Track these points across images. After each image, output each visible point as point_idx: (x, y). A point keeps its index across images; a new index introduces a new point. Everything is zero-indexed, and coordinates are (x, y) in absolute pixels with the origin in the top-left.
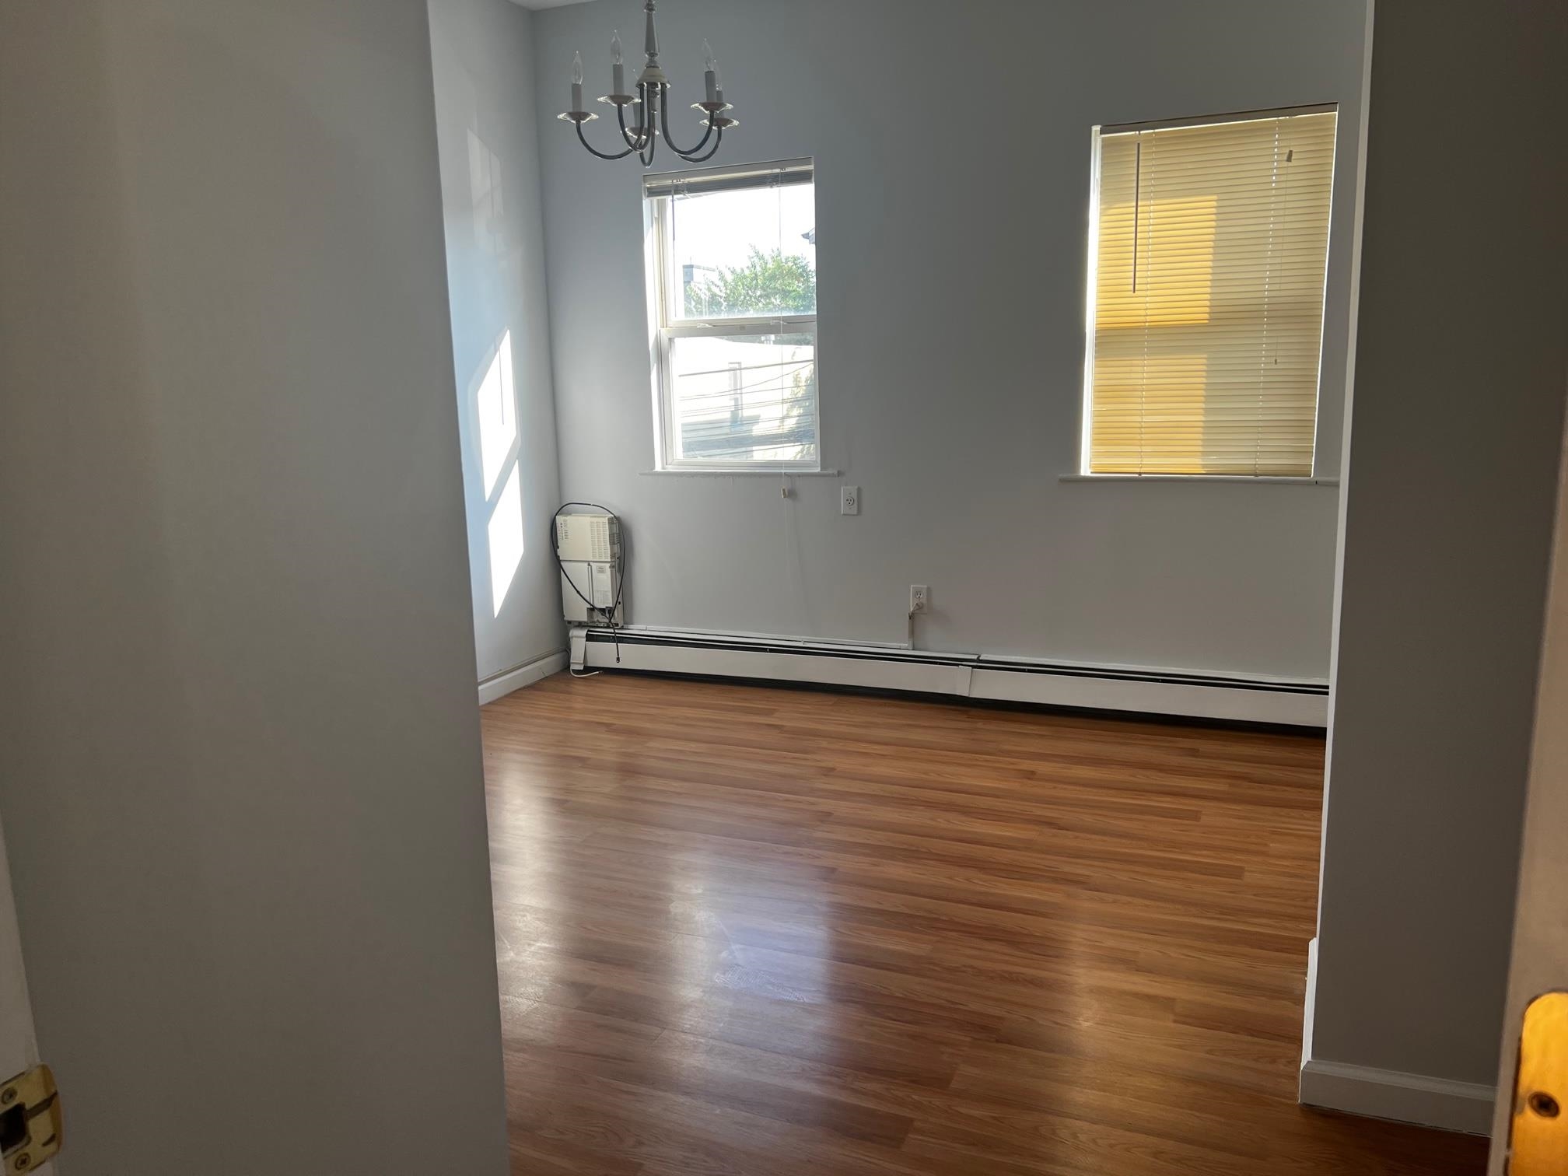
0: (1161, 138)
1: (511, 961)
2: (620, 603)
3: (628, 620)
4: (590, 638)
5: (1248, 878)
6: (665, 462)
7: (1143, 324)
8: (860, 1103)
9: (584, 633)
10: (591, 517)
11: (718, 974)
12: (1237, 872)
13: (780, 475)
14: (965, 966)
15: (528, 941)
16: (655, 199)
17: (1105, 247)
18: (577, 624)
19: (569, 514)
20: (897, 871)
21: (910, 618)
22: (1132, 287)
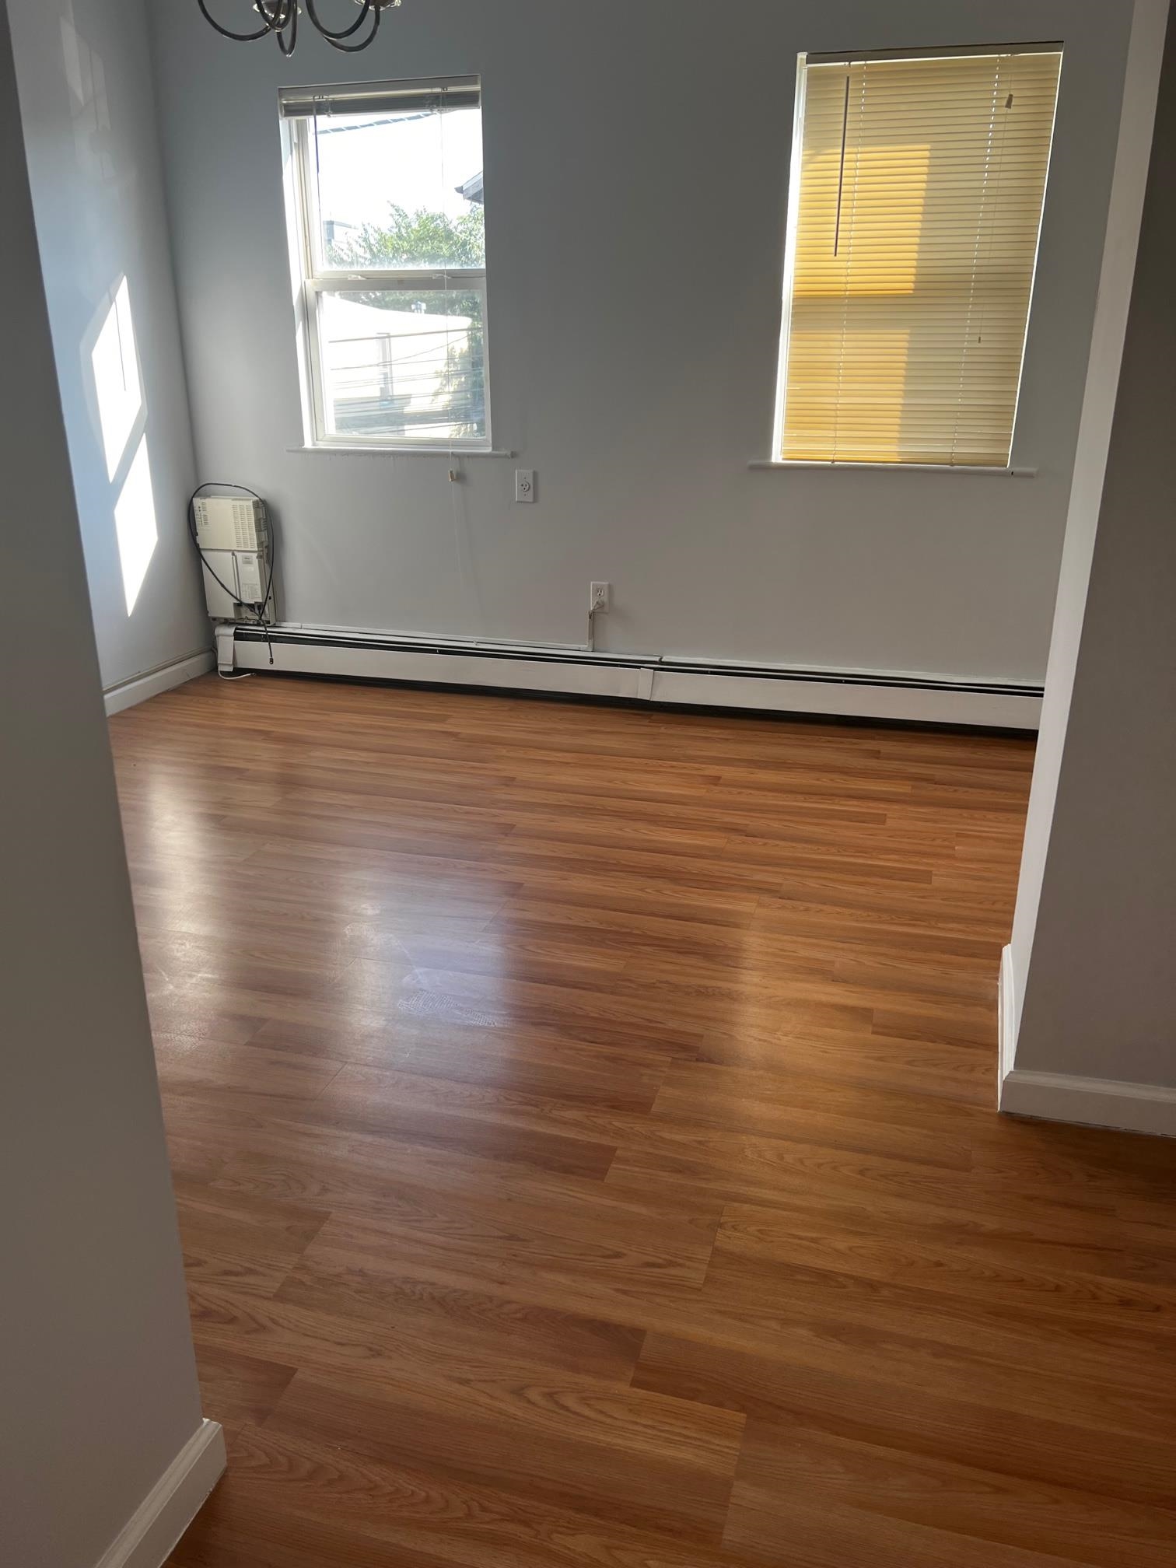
0: (872, 72)
1: (170, 995)
2: (270, 598)
3: (281, 617)
4: (238, 637)
5: (937, 882)
6: (315, 438)
7: (843, 293)
8: (559, 1134)
9: (231, 631)
10: (233, 500)
11: (401, 1000)
12: (927, 877)
13: (446, 455)
14: (661, 982)
15: (189, 973)
16: (294, 119)
17: (808, 199)
18: (223, 621)
19: (207, 496)
20: (582, 884)
21: (590, 618)
22: (833, 249)
